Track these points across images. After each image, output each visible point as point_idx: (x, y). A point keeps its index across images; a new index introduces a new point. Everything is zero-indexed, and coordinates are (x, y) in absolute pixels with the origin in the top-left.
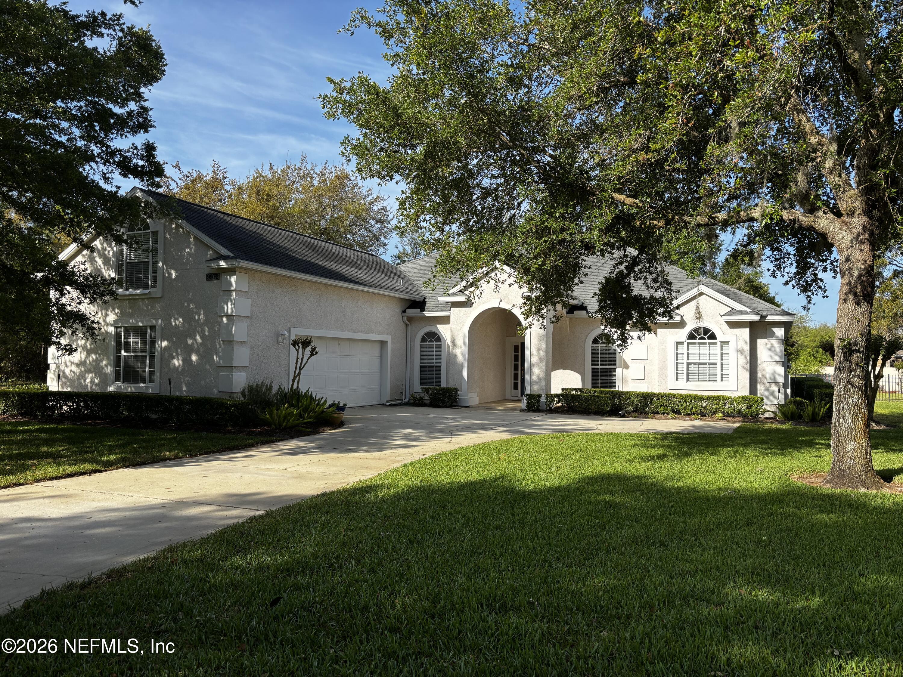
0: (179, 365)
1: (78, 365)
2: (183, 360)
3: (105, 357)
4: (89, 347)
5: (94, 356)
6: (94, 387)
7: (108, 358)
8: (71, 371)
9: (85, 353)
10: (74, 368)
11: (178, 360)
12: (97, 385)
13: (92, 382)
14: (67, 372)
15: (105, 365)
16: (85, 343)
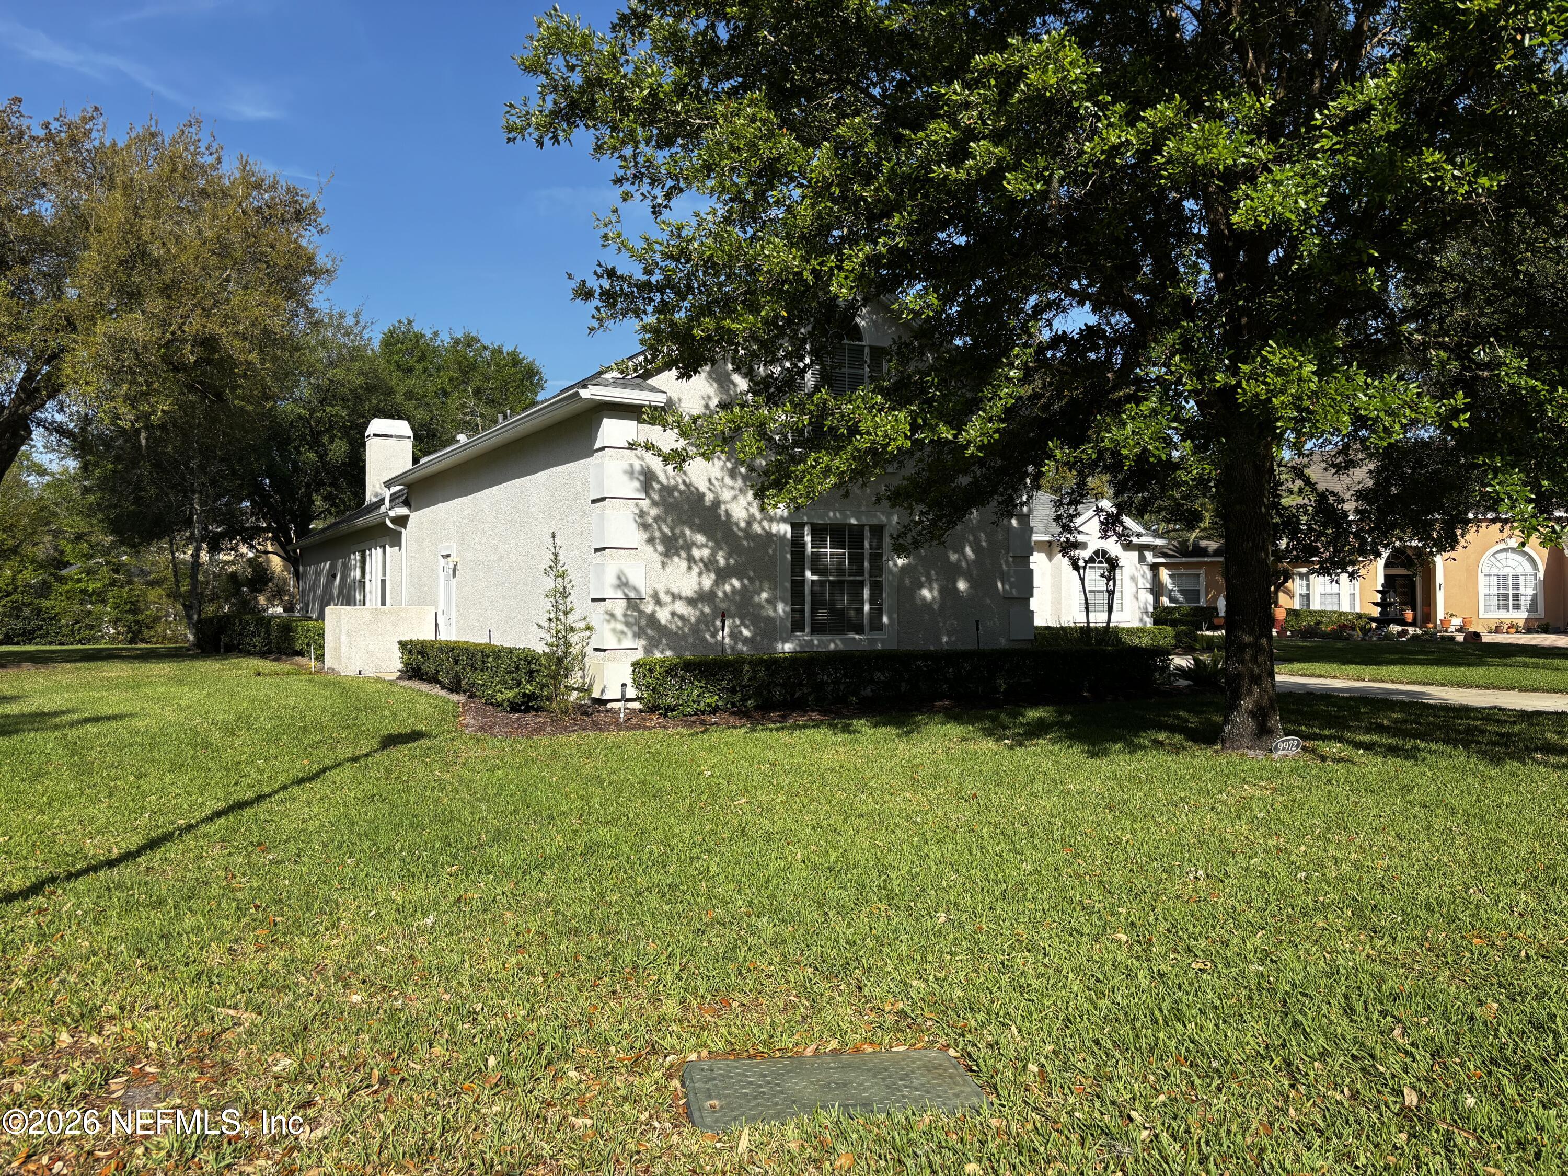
0: (934, 598)
1: (691, 602)
2: (941, 591)
3: (766, 585)
4: (722, 562)
5: (736, 583)
6: (740, 646)
7: (773, 588)
8: (673, 614)
9: (713, 576)
10: (681, 608)
11: (931, 590)
12: (746, 641)
13: (735, 635)
14: (663, 616)
15: (767, 601)
16: (713, 555)
